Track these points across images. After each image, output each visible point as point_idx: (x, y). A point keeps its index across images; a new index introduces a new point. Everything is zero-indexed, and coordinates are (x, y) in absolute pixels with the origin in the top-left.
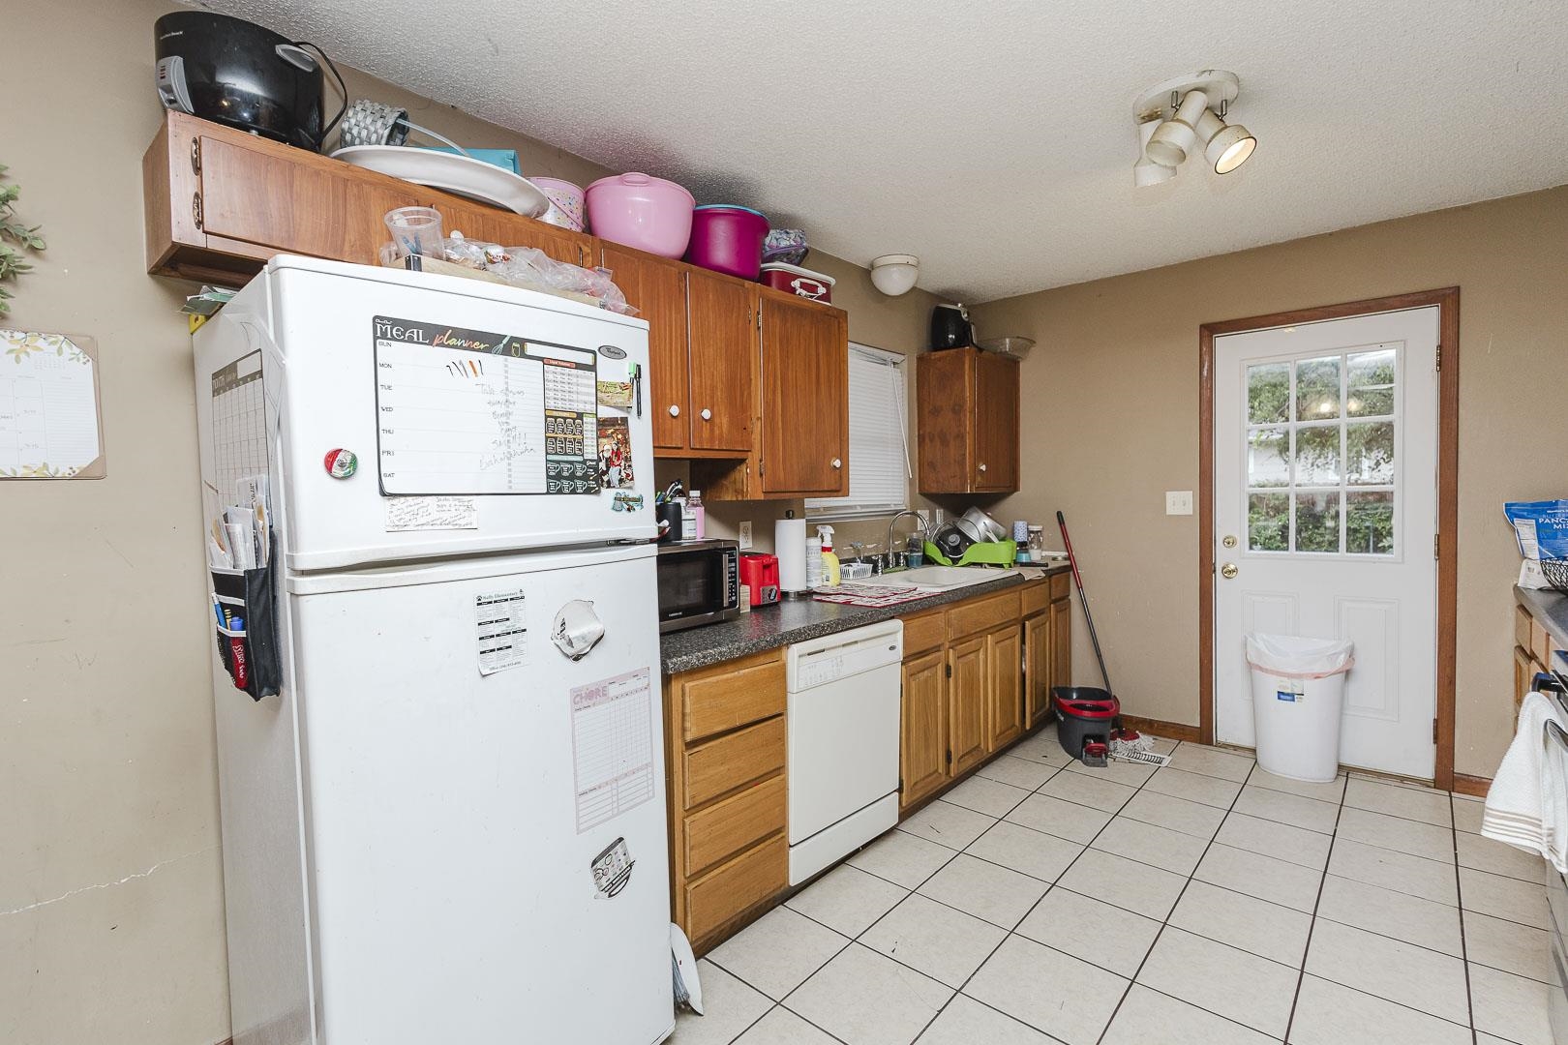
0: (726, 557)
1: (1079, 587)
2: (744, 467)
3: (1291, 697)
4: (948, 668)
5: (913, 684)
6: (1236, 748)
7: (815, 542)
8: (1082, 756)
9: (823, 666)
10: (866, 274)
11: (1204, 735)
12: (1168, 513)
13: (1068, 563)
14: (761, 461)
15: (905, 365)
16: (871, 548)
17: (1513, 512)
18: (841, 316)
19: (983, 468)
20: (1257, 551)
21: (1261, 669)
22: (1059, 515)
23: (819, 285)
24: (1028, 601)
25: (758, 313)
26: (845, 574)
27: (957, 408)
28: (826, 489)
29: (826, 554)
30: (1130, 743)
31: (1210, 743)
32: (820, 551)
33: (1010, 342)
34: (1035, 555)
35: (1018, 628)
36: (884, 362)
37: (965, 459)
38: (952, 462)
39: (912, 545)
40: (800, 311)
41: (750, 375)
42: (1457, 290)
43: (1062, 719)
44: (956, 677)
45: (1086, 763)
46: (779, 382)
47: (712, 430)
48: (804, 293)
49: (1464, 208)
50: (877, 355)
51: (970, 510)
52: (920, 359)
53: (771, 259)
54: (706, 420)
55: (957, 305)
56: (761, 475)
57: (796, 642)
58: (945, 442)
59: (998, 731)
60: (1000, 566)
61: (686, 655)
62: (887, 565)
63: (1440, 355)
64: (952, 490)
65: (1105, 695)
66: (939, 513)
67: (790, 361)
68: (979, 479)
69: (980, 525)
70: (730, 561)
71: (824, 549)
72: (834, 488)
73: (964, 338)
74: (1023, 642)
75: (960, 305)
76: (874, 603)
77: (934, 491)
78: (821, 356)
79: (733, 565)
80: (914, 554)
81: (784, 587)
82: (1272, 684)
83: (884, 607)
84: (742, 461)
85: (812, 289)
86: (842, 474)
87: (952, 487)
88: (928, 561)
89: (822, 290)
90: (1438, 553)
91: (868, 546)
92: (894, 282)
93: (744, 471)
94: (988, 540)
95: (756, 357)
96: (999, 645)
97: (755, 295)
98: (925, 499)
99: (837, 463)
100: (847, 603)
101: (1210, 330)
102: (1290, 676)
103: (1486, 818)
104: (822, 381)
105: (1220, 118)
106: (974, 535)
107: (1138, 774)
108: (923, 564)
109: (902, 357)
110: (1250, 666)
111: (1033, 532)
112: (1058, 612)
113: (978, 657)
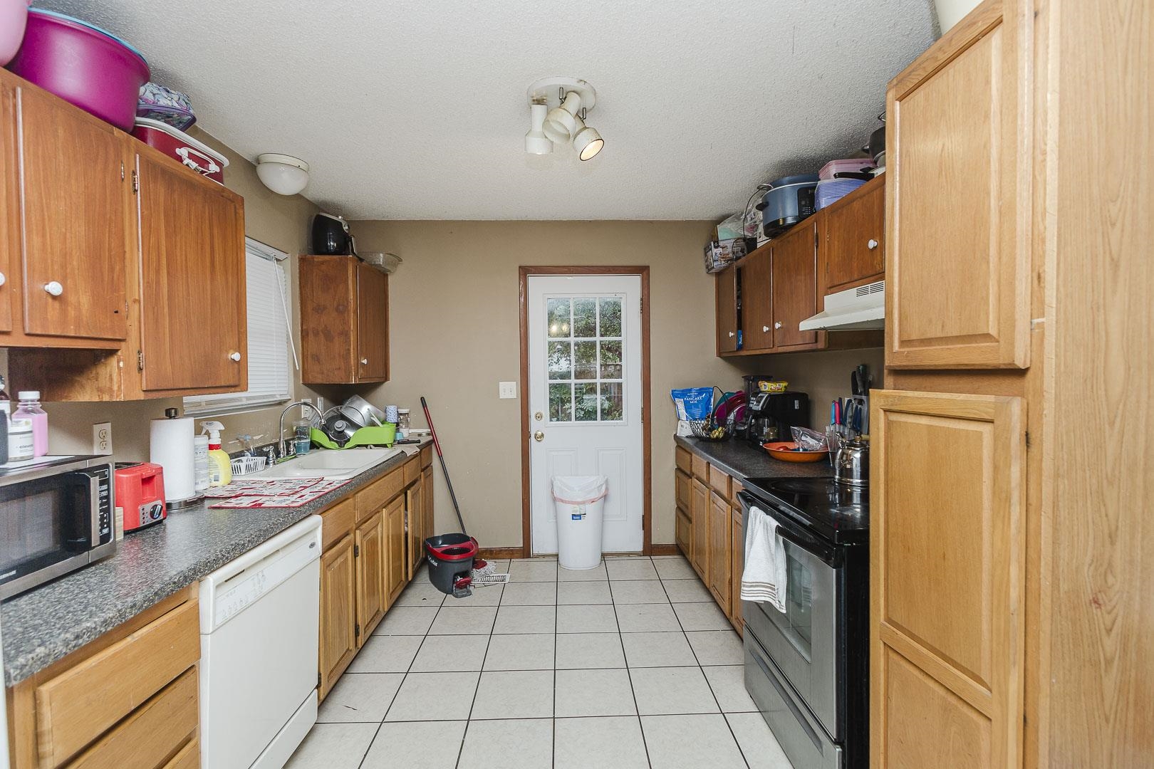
0: (95, 481)
1: (440, 456)
2: (113, 361)
3: (580, 516)
4: (356, 548)
5: (329, 574)
6: (544, 556)
7: (203, 441)
8: (452, 591)
9: (245, 589)
10: (251, 167)
11: (525, 552)
12: (501, 397)
13: (430, 438)
14: (139, 352)
15: (288, 262)
16: (257, 439)
17: (675, 395)
18: (237, 201)
19: (365, 361)
20: (555, 423)
21: (562, 501)
22: (423, 400)
23: (211, 161)
24: (408, 472)
25: (134, 173)
26: (235, 470)
27: (341, 308)
28: (223, 384)
29: (214, 453)
30: (482, 570)
31: (529, 556)
32: (207, 450)
33: (384, 258)
34: (405, 433)
35: (402, 497)
36: (267, 257)
37: (349, 353)
38: (337, 356)
39: (300, 433)
40: (189, 185)
41: (123, 245)
42: (647, 268)
43: (436, 564)
44: (362, 556)
45: (456, 596)
46: (164, 261)
47: (64, 312)
48: (194, 165)
49: (651, 222)
50: (263, 250)
51: (354, 398)
52: (302, 260)
53: (146, 113)
54: (54, 298)
55: (337, 217)
56: (140, 369)
57: (212, 572)
58: (329, 337)
59: (391, 591)
60: (385, 446)
61: (42, 644)
62: (278, 454)
63: (642, 304)
64: (337, 381)
65: (463, 538)
66: (320, 401)
67: (178, 239)
68: (361, 371)
69: (362, 410)
70: (102, 483)
71: (211, 447)
72: (231, 383)
73: (344, 246)
74: (406, 509)
75: (340, 217)
76: (288, 502)
77: (319, 381)
78: (216, 240)
79: (105, 487)
80: (302, 441)
81: (168, 499)
82: (568, 510)
83: (303, 505)
84: (112, 352)
85: (203, 163)
86: (241, 366)
87: (337, 379)
88: (314, 446)
89: (213, 168)
90: (643, 419)
91: (255, 438)
92: (285, 182)
93: (113, 366)
94: (373, 424)
95: (131, 226)
96: (391, 516)
97: (129, 151)
98: (310, 390)
99: (236, 356)
100: (257, 506)
101: (525, 271)
102: (578, 503)
103: (742, 588)
104: (217, 263)
105: (582, 120)
106: (357, 419)
107: (494, 592)
108: (311, 449)
109: (285, 256)
110: (555, 500)
111: (401, 414)
112: (426, 478)
113: (377, 531)
